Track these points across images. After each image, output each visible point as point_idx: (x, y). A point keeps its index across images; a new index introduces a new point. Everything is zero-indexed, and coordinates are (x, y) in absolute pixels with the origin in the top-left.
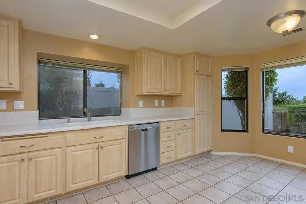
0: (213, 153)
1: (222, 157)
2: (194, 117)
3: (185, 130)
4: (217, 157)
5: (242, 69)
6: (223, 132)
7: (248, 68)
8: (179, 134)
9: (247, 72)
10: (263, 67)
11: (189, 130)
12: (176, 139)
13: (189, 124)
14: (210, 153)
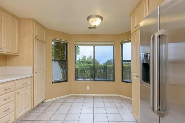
0: (47, 101)
1: (54, 102)
2: (32, 75)
3: (25, 88)
4: (50, 103)
5: (65, 42)
6: (53, 84)
7: (68, 42)
8: (19, 93)
9: (67, 44)
10: (76, 43)
11: (28, 87)
12: (15, 100)
13: (29, 82)
14: (44, 101)
